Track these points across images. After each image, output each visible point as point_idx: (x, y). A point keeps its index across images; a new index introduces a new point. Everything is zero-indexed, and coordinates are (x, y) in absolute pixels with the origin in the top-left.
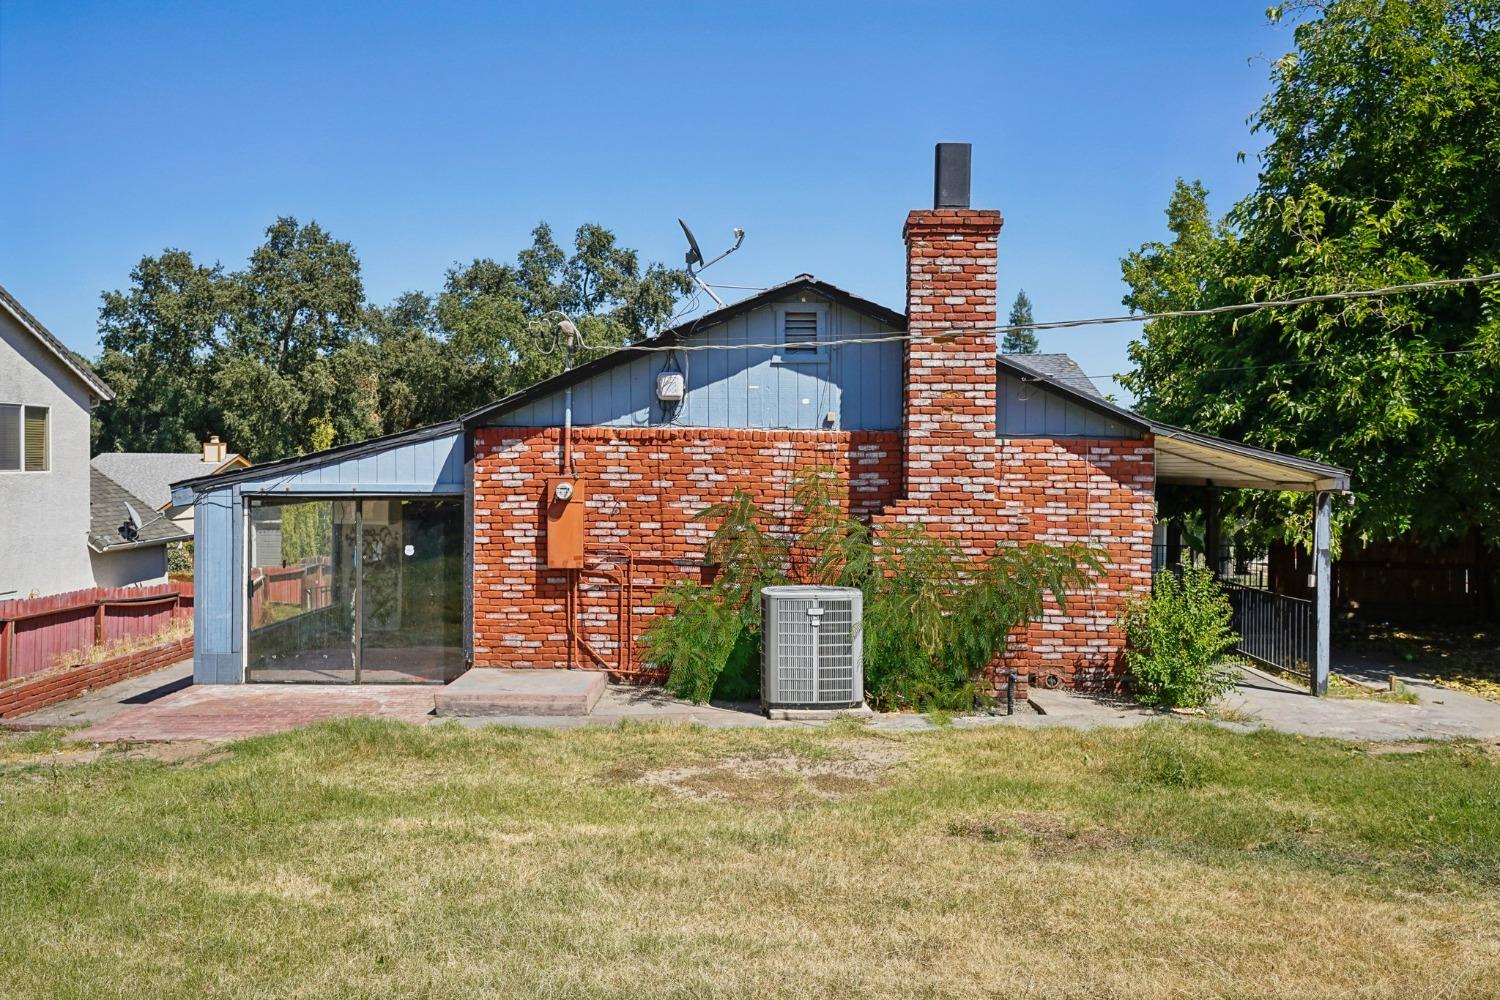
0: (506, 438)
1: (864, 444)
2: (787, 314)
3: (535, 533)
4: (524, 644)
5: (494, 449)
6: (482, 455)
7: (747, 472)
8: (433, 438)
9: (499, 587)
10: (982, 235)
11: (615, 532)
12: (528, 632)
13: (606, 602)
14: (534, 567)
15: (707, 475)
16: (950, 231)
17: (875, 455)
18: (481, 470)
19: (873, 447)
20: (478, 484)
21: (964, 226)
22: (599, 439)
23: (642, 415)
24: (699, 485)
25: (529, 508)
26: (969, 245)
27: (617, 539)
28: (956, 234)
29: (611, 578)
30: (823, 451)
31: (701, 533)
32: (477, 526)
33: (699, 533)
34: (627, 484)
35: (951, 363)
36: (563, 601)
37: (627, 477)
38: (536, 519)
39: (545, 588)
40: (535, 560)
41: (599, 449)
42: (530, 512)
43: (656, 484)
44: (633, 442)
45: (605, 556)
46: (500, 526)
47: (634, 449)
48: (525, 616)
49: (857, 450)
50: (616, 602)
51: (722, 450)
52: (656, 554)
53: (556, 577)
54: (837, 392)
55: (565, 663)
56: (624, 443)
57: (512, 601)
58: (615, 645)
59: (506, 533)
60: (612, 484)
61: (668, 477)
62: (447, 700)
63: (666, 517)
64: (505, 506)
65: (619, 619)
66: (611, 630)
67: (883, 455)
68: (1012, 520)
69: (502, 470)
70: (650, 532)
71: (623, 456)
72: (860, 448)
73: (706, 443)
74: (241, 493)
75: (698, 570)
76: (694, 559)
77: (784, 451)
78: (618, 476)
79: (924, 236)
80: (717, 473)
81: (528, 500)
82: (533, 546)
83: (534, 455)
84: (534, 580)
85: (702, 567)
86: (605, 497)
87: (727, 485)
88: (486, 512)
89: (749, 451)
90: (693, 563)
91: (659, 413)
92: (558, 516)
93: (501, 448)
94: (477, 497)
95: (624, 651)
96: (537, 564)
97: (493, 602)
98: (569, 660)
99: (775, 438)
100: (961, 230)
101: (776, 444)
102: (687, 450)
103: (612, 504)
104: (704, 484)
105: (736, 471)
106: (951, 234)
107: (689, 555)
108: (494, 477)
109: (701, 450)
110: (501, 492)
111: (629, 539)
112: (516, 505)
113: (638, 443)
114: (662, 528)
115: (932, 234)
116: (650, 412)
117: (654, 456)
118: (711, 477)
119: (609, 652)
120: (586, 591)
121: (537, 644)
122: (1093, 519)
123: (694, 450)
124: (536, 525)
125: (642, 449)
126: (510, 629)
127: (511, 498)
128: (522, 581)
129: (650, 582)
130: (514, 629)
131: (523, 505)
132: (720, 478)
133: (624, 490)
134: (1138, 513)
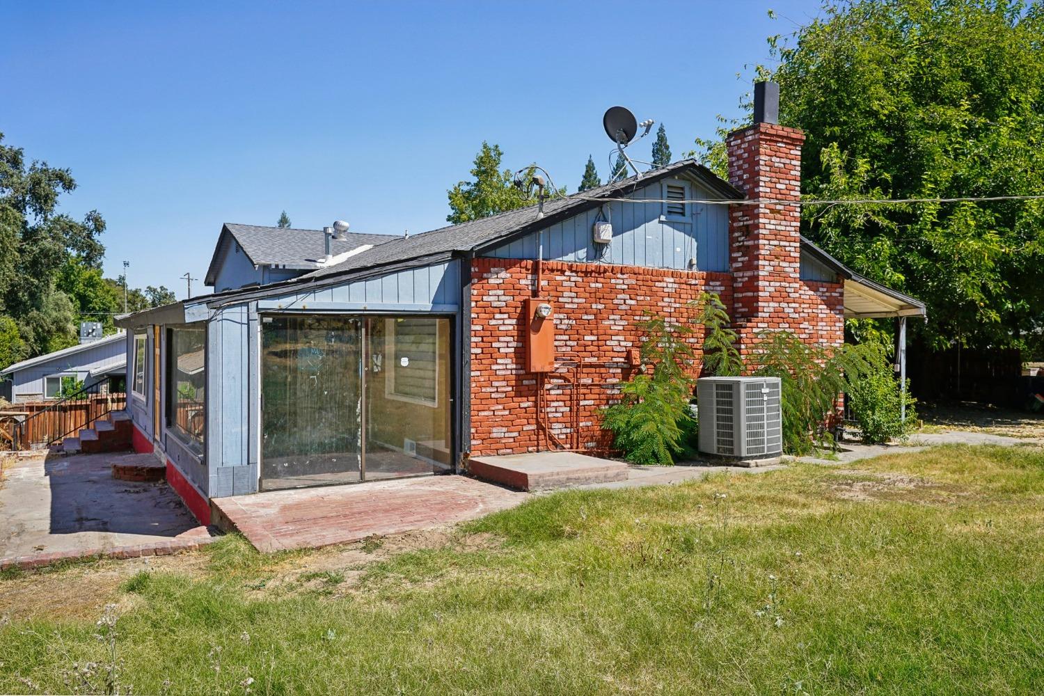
0: (494, 267)
1: (713, 281)
2: (669, 187)
3: (514, 344)
4: (507, 435)
5: (485, 275)
6: (476, 280)
7: (648, 298)
8: (428, 265)
9: (489, 390)
10: (794, 145)
11: (568, 343)
12: (509, 424)
13: (563, 398)
14: (514, 372)
15: (625, 300)
16: (780, 140)
17: (719, 288)
18: (475, 292)
19: (718, 283)
20: (473, 304)
21: (787, 138)
22: (558, 270)
23: (582, 253)
24: (620, 307)
25: (510, 324)
26: (787, 151)
27: (569, 349)
28: (782, 142)
29: (565, 379)
30: (690, 285)
31: (622, 344)
32: (473, 339)
33: (619, 343)
34: (575, 306)
35: (779, 228)
36: (533, 399)
37: (576, 300)
38: (515, 333)
39: (522, 388)
40: (514, 366)
41: (558, 278)
42: (511, 328)
43: (594, 306)
44: (580, 274)
45: (562, 362)
46: (490, 339)
47: (580, 279)
48: (507, 412)
49: (709, 285)
50: (568, 398)
51: (634, 282)
52: (594, 360)
53: (528, 379)
54: (695, 244)
55: (535, 448)
56: (574, 274)
57: (497, 401)
58: (568, 431)
59: (494, 345)
60: (567, 306)
61: (601, 301)
62: (537, 477)
63: (601, 332)
64: (493, 322)
65: (571, 411)
66: (565, 420)
67: (723, 288)
68: (807, 331)
69: (491, 293)
70: (590, 343)
71: (573, 284)
72: (711, 283)
73: (625, 276)
74: (258, 309)
75: (619, 371)
76: (617, 363)
77: (669, 284)
78: (570, 300)
79: (766, 140)
80: (631, 299)
81: (509, 318)
82: (513, 355)
83: (514, 281)
84: (513, 383)
85: (622, 369)
86: (561, 316)
87: (637, 307)
88: (479, 328)
89: (650, 283)
90: (617, 365)
91: (592, 253)
92: (537, 331)
93: (490, 275)
94: (473, 315)
95: (575, 435)
96: (516, 369)
97: (484, 402)
98: (538, 445)
99: (664, 274)
100: (785, 140)
101: (665, 279)
102: (613, 281)
103: (566, 321)
104: (624, 307)
105: (642, 298)
106: (780, 142)
107: (615, 360)
108: (485, 298)
109: (621, 281)
110: (489, 310)
111: (577, 348)
112: (501, 322)
113: (583, 275)
114: (598, 340)
115: (770, 141)
116: (587, 252)
117: (593, 285)
118: (628, 302)
119: (564, 437)
120: (549, 390)
121: (515, 434)
122: (820, 332)
123: (618, 281)
124: (516, 338)
125: (585, 279)
126: (496, 424)
127: (498, 316)
128: (504, 383)
129: (590, 381)
130: (499, 423)
131: (506, 322)
132: (633, 302)
133: (573, 310)
134: (838, 329)
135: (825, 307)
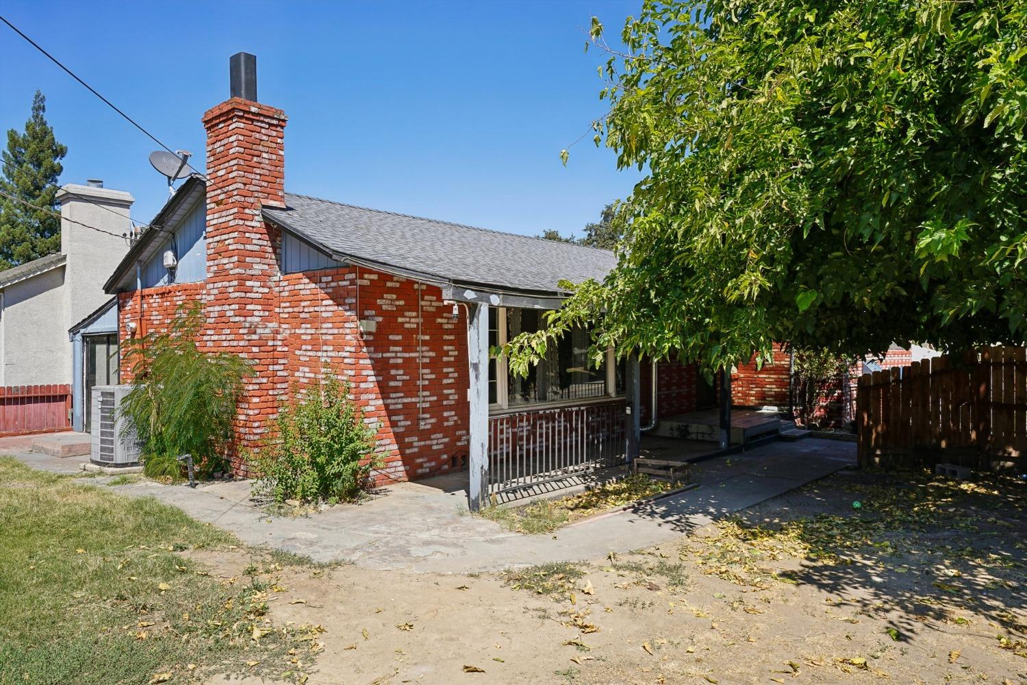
0: (127, 298)
6: (122, 308)
20: (121, 325)
22: (150, 295)
34: (158, 322)
35: (221, 220)
47: (160, 300)
60: (154, 322)
69: (127, 317)
74: (81, 334)
78: (156, 317)
79: (210, 129)
93: (126, 304)
94: (121, 333)
100: (221, 119)
102: (175, 299)
106: (219, 123)
108: (125, 321)
109: (179, 298)
115: (213, 126)
122: (323, 337)
133: (158, 326)
134: (348, 331)
135: (330, 302)
